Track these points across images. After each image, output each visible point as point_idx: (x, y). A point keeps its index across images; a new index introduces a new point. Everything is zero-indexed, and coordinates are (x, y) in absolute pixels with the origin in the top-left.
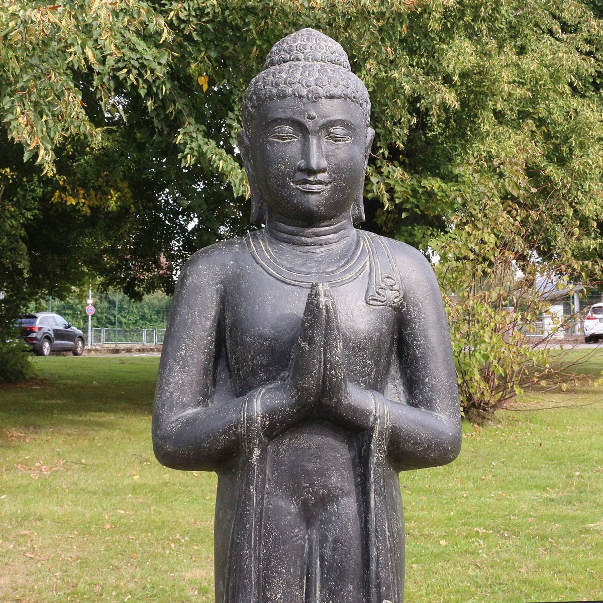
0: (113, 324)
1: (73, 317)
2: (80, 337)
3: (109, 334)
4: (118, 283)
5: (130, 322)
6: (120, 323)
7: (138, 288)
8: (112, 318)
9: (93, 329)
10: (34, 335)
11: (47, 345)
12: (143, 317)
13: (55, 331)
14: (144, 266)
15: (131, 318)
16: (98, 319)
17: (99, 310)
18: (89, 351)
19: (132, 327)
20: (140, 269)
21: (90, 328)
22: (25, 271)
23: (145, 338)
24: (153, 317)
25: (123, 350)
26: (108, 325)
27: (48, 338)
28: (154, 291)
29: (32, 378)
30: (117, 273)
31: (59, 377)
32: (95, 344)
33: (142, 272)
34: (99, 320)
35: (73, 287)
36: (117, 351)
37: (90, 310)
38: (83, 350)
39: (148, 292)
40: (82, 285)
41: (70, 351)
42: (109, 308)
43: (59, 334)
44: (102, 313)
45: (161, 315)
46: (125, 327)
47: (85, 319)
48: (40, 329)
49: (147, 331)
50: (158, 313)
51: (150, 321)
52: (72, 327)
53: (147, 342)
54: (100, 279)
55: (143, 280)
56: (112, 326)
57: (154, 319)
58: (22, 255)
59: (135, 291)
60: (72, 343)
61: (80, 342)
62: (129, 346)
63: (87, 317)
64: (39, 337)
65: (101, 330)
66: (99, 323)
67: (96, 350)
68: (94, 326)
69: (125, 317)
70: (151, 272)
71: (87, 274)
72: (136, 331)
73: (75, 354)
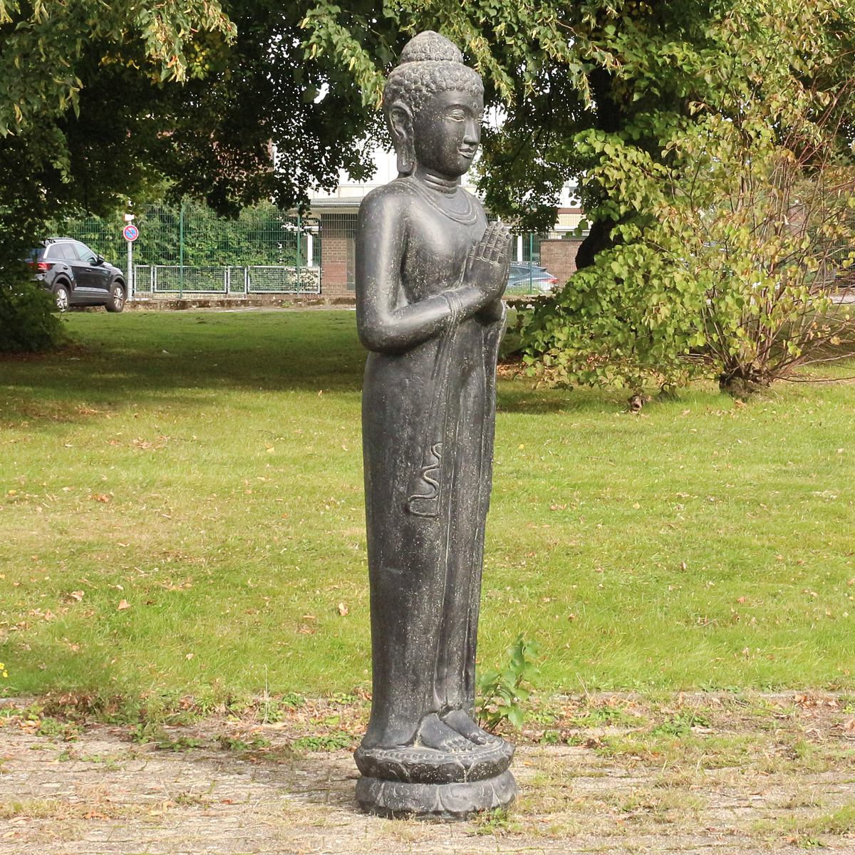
0: (169, 257)
1: (100, 246)
2: (119, 280)
3: (165, 276)
4: (197, 189)
5: (201, 253)
6: (185, 255)
7: (232, 198)
8: (170, 247)
9: (136, 266)
10: (40, 277)
11: (62, 294)
12: (225, 245)
13: (75, 269)
14: (239, 161)
15: (204, 247)
16: (143, 248)
17: (146, 233)
18: (135, 304)
19: (205, 263)
20: (234, 165)
21: (130, 264)
22: (64, 173)
23: (228, 281)
24: (242, 244)
25: (194, 302)
26: (162, 260)
27: (64, 282)
28: (257, 201)
29: (64, 346)
30: (195, 172)
31: (103, 344)
32: (140, 293)
33: (238, 170)
34: (145, 251)
35: (121, 196)
36: (183, 305)
37: (131, 233)
38: (124, 304)
39: (248, 202)
40: (137, 191)
41: (99, 304)
42: (163, 229)
43: (83, 276)
44: (148, 237)
45: (257, 242)
46: (192, 262)
47: (122, 249)
48: (50, 266)
49: (232, 269)
50: (251, 237)
51: (237, 252)
52: (105, 264)
53: (231, 290)
54: (168, 184)
55: (240, 183)
56: (169, 262)
57: (244, 249)
58: (58, 147)
59: (228, 201)
60: (106, 291)
61: (119, 290)
62: (200, 297)
63: (125, 244)
64: (49, 280)
65: (150, 268)
66: (145, 256)
67: (146, 304)
68: (136, 262)
69: (193, 245)
70: (253, 171)
71: (146, 174)
72: (212, 270)
73: (111, 308)
